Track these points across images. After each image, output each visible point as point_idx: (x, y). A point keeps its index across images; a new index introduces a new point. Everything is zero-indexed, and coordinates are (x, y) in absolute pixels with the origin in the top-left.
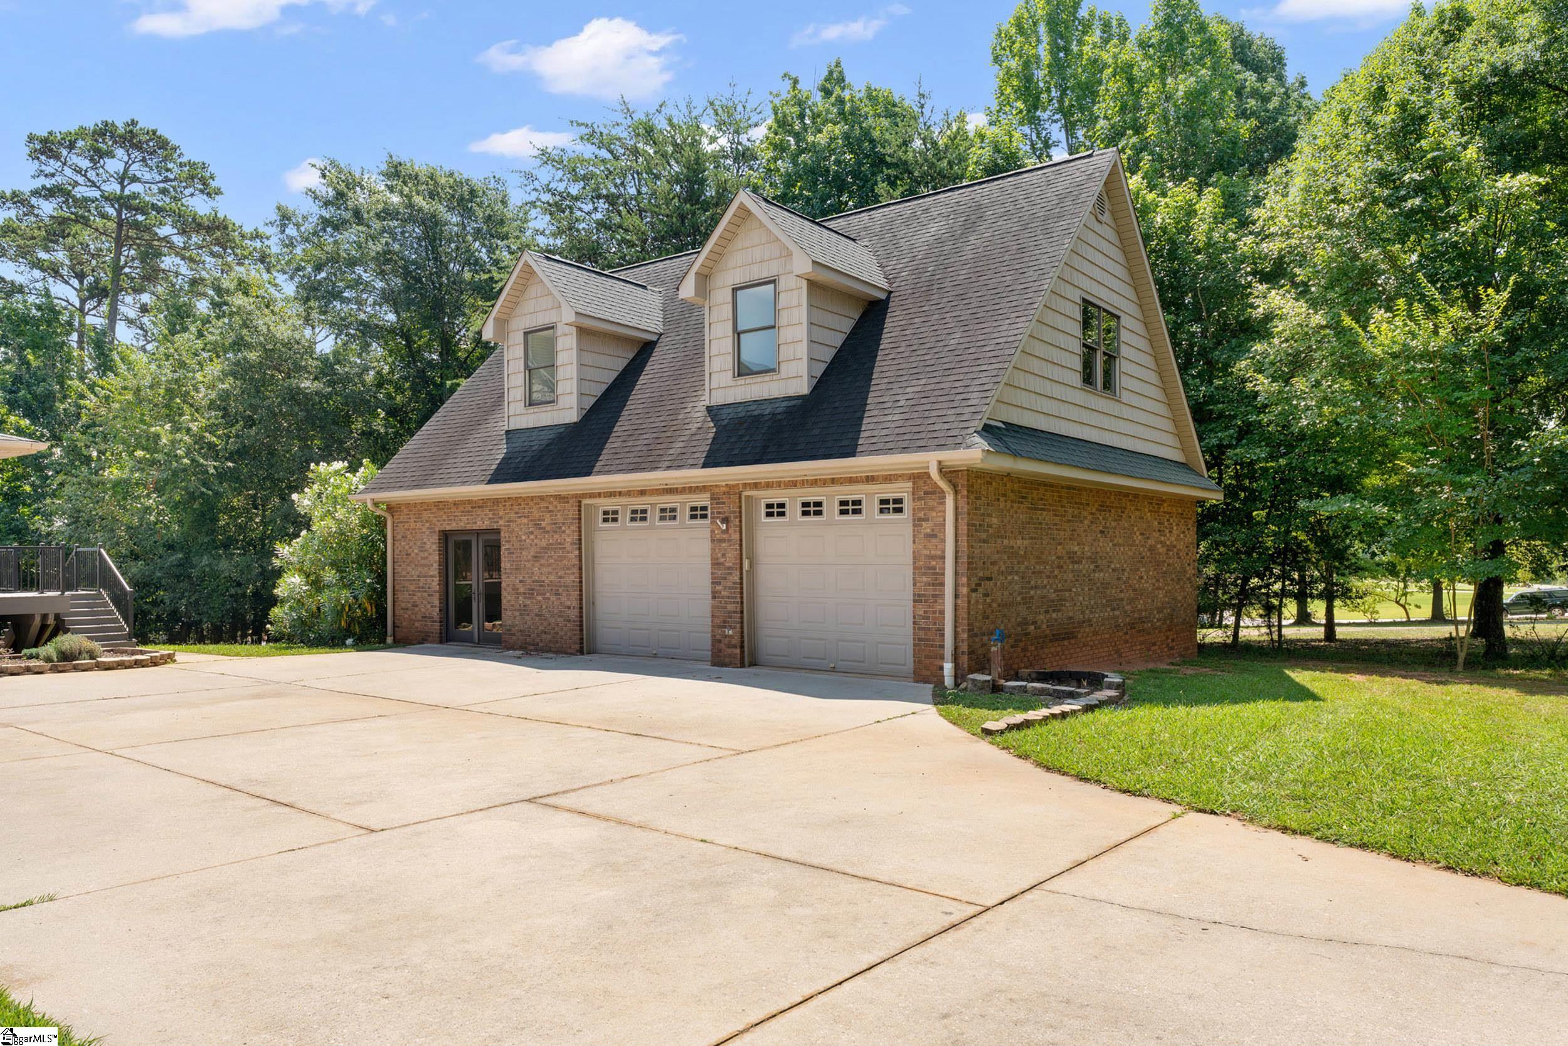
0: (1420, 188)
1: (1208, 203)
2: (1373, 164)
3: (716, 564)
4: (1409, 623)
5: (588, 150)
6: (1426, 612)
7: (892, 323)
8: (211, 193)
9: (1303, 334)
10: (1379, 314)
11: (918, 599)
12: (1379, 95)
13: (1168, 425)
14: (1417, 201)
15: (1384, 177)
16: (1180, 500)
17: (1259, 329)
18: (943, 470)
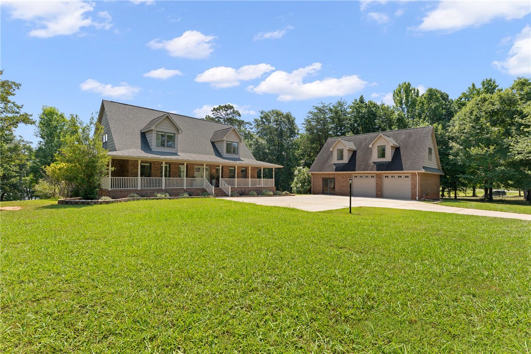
0: (479, 129)
1: (440, 127)
2: (471, 124)
3: (377, 184)
4: (466, 196)
5: (316, 111)
6: (472, 195)
7: (402, 151)
8: (240, 115)
9: (459, 150)
10: (472, 148)
11: (412, 189)
12: (471, 113)
13: (436, 163)
14: (479, 131)
15: (473, 127)
16: (436, 175)
17: (451, 148)
18: (418, 173)
